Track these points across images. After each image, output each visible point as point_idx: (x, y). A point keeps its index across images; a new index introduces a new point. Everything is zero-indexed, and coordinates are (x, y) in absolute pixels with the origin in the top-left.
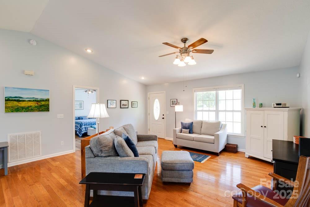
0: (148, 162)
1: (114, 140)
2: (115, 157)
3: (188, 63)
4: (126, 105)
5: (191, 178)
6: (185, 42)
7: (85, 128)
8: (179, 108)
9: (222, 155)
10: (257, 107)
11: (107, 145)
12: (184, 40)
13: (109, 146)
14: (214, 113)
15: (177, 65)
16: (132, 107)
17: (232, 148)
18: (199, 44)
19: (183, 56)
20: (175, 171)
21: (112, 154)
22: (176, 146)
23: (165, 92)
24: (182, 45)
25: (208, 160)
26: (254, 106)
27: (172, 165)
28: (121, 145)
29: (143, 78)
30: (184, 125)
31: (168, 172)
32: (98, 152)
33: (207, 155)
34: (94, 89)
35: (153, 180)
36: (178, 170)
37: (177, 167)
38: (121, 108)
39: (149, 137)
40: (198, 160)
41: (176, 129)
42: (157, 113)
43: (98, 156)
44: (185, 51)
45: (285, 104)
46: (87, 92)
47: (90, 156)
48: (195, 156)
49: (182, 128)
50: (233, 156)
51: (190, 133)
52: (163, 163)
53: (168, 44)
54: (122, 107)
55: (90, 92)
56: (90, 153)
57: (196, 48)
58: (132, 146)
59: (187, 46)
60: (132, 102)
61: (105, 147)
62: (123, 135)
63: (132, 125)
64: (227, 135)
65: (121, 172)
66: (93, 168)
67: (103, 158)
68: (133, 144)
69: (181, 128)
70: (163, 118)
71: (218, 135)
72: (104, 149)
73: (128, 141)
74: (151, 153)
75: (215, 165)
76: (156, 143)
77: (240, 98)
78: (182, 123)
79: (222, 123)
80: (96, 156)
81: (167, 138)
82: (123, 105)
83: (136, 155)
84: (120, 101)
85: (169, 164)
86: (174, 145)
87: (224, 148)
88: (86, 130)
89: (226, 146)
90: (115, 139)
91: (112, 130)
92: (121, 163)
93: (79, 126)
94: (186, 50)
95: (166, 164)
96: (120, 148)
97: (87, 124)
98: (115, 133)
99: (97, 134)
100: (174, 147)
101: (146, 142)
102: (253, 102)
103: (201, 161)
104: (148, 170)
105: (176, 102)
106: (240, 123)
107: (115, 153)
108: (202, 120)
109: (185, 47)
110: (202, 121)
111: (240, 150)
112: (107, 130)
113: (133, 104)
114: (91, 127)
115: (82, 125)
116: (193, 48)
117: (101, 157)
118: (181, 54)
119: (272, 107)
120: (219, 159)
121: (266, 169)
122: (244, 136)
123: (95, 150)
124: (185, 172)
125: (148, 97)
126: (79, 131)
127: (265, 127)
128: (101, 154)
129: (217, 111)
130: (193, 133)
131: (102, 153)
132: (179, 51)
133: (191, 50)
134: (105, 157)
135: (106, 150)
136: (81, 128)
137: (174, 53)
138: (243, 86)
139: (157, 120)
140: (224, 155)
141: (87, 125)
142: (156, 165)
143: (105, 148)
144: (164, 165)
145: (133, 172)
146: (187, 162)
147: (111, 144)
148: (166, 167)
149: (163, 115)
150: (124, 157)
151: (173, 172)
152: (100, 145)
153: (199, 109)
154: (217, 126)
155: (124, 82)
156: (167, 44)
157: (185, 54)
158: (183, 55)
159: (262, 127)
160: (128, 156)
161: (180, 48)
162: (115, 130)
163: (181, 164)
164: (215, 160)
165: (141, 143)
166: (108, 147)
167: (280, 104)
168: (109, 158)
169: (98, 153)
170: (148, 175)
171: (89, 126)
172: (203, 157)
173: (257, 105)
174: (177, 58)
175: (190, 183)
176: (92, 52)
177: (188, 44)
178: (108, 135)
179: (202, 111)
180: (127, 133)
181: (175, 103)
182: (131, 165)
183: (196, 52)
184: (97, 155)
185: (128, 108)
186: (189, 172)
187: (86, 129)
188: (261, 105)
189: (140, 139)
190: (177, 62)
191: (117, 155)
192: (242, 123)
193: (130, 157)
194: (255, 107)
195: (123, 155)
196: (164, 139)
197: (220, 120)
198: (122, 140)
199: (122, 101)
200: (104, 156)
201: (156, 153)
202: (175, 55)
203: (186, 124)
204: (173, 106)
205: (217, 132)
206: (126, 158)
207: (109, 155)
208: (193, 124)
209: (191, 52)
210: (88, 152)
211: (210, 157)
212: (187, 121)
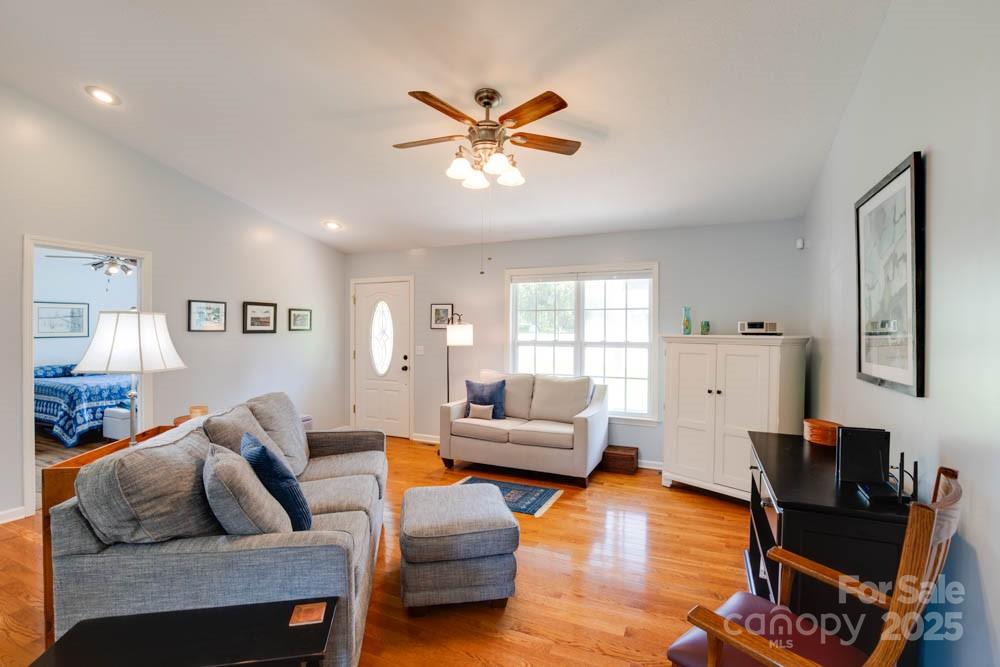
0: (350, 545)
1: (203, 464)
2: (204, 539)
3: (499, 176)
4: (265, 322)
5: (509, 581)
6: (487, 105)
7: (94, 410)
8: (459, 335)
9: (597, 483)
10: (696, 335)
11: (164, 490)
12: (487, 97)
13: (176, 496)
14: (571, 350)
15: (460, 182)
16: (290, 329)
17: (624, 458)
18: (537, 112)
19: (480, 152)
20: (452, 564)
21: (188, 530)
22: (449, 463)
23: (411, 278)
24: (478, 113)
25: (556, 505)
26: (688, 330)
27: (442, 543)
28: (231, 488)
29: (333, 226)
30: (478, 391)
31: (427, 571)
32: (116, 527)
33: (550, 487)
34: (133, 254)
35: (370, 606)
36: (463, 560)
37: (461, 548)
38: (245, 331)
39: (355, 438)
40: (524, 507)
41: (447, 405)
42: (382, 349)
43: (118, 543)
44: (487, 134)
45: (774, 325)
46: (102, 271)
47: (74, 549)
48: (515, 495)
49: (469, 402)
50: (626, 484)
51: (495, 416)
52: (410, 538)
53: (431, 97)
54: (250, 327)
55: (114, 270)
56: (77, 532)
57: (527, 129)
58: (284, 484)
59: (495, 117)
60: (290, 311)
61: (153, 502)
62: (245, 440)
63: (286, 397)
64: (610, 419)
65: (233, 602)
66: (95, 601)
67: (145, 551)
68: (286, 477)
69: (465, 400)
70: (405, 368)
71: (586, 420)
72: (148, 509)
73: (265, 466)
74: (361, 504)
75: (577, 521)
76: (378, 461)
77: (647, 306)
78: (469, 385)
79: (597, 381)
80: (108, 546)
81: (417, 437)
82: (254, 321)
83: (300, 519)
84: (241, 304)
85: (430, 541)
86: (443, 459)
87: (600, 459)
88: (95, 419)
89: (605, 455)
90: (209, 459)
91: (198, 420)
92: (230, 563)
93: (62, 402)
94: (493, 131)
95: (421, 541)
96: (229, 500)
97: (100, 393)
98: (211, 432)
99: (129, 440)
100: (442, 465)
101: (341, 458)
102: (683, 319)
103: (534, 512)
104: (349, 581)
105: (450, 316)
106: (646, 381)
107: (203, 523)
108: (533, 373)
109: (487, 120)
110: (534, 378)
111: (645, 463)
112: (177, 423)
113: (296, 317)
114: (121, 405)
115: (80, 397)
116: (514, 127)
117: (136, 544)
118: (474, 144)
119: (737, 334)
120: (587, 497)
121: (723, 518)
122: (655, 419)
123: (99, 519)
124: (487, 564)
125: (352, 294)
126: (62, 422)
127: (719, 392)
128: (132, 535)
129: (579, 346)
130: (504, 416)
131: (137, 528)
132: (468, 134)
133: (509, 133)
134: (152, 544)
135: (162, 515)
136: (73, 409)
137: (450, 138)
138: (656, 266)
139: (385, 375)
140: (602, 484)
141: (102, 399)
142: (382, 538)
143: (153, 507)
144: (412, 546)
145: (287, 597)
146: (494, 525)
147: (187, 486)
148: (420, 553)
149: (406, 358)
150: (244, 535)
151: (445, 567)
152: (128, 495)
153: (522, 337)
154: (582, 391)
155: (262, 236)
156: (424, 97)
157: (488, 146)
158: (480, 146)
159: (710, 392)
160: (261, 531)
161: (473, 121)
162: (208, 421)
163: (474, 537)
164: (575, 504)
165: (324, 465)
166: (168, 500)
167: (761, 325)
168: (172, 548)
169: (116, 532)
170: (348, 601)
171: (109, 403)
172: (540, 496)
173: (696, 326)
174: (461, 156)
175: (507, 599)
176: (118, 101)
177: (498, 111)
178: (176, 447)
179: (535, 343)
180: (265, 430)
181: (445, 316)
182: (276, 567)
183: (523, 142)
184: (114, 540)
185: (274, 331)
186: (501, 562)
187: (99, 415)
188: (706, 328)
189: (320, 447)
190: (460, 170)
191: (216, 528)
192: (650, 379)
193: (275, 531)
194: (689, 333)
195: (241, 529)
196: (408, 439)
197: (587, 373)
198: (235, 464)
199: (249, 307)
200: (146, 541)
201: (380, 498)
202: (453, 146)
203: (483, 387)
204: (441, 326)
205: (580, 412)
206: (255, 541)
207: (175, 534)
208: (506, 387)
209: (508, 140)
210: (65, 531)
211: (560, 493)
212: (487, 377)
